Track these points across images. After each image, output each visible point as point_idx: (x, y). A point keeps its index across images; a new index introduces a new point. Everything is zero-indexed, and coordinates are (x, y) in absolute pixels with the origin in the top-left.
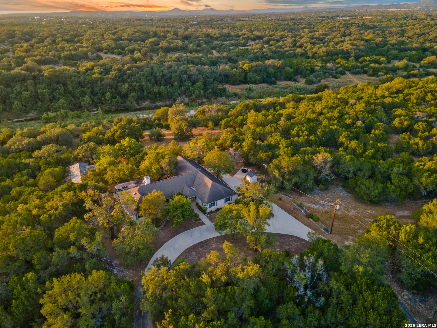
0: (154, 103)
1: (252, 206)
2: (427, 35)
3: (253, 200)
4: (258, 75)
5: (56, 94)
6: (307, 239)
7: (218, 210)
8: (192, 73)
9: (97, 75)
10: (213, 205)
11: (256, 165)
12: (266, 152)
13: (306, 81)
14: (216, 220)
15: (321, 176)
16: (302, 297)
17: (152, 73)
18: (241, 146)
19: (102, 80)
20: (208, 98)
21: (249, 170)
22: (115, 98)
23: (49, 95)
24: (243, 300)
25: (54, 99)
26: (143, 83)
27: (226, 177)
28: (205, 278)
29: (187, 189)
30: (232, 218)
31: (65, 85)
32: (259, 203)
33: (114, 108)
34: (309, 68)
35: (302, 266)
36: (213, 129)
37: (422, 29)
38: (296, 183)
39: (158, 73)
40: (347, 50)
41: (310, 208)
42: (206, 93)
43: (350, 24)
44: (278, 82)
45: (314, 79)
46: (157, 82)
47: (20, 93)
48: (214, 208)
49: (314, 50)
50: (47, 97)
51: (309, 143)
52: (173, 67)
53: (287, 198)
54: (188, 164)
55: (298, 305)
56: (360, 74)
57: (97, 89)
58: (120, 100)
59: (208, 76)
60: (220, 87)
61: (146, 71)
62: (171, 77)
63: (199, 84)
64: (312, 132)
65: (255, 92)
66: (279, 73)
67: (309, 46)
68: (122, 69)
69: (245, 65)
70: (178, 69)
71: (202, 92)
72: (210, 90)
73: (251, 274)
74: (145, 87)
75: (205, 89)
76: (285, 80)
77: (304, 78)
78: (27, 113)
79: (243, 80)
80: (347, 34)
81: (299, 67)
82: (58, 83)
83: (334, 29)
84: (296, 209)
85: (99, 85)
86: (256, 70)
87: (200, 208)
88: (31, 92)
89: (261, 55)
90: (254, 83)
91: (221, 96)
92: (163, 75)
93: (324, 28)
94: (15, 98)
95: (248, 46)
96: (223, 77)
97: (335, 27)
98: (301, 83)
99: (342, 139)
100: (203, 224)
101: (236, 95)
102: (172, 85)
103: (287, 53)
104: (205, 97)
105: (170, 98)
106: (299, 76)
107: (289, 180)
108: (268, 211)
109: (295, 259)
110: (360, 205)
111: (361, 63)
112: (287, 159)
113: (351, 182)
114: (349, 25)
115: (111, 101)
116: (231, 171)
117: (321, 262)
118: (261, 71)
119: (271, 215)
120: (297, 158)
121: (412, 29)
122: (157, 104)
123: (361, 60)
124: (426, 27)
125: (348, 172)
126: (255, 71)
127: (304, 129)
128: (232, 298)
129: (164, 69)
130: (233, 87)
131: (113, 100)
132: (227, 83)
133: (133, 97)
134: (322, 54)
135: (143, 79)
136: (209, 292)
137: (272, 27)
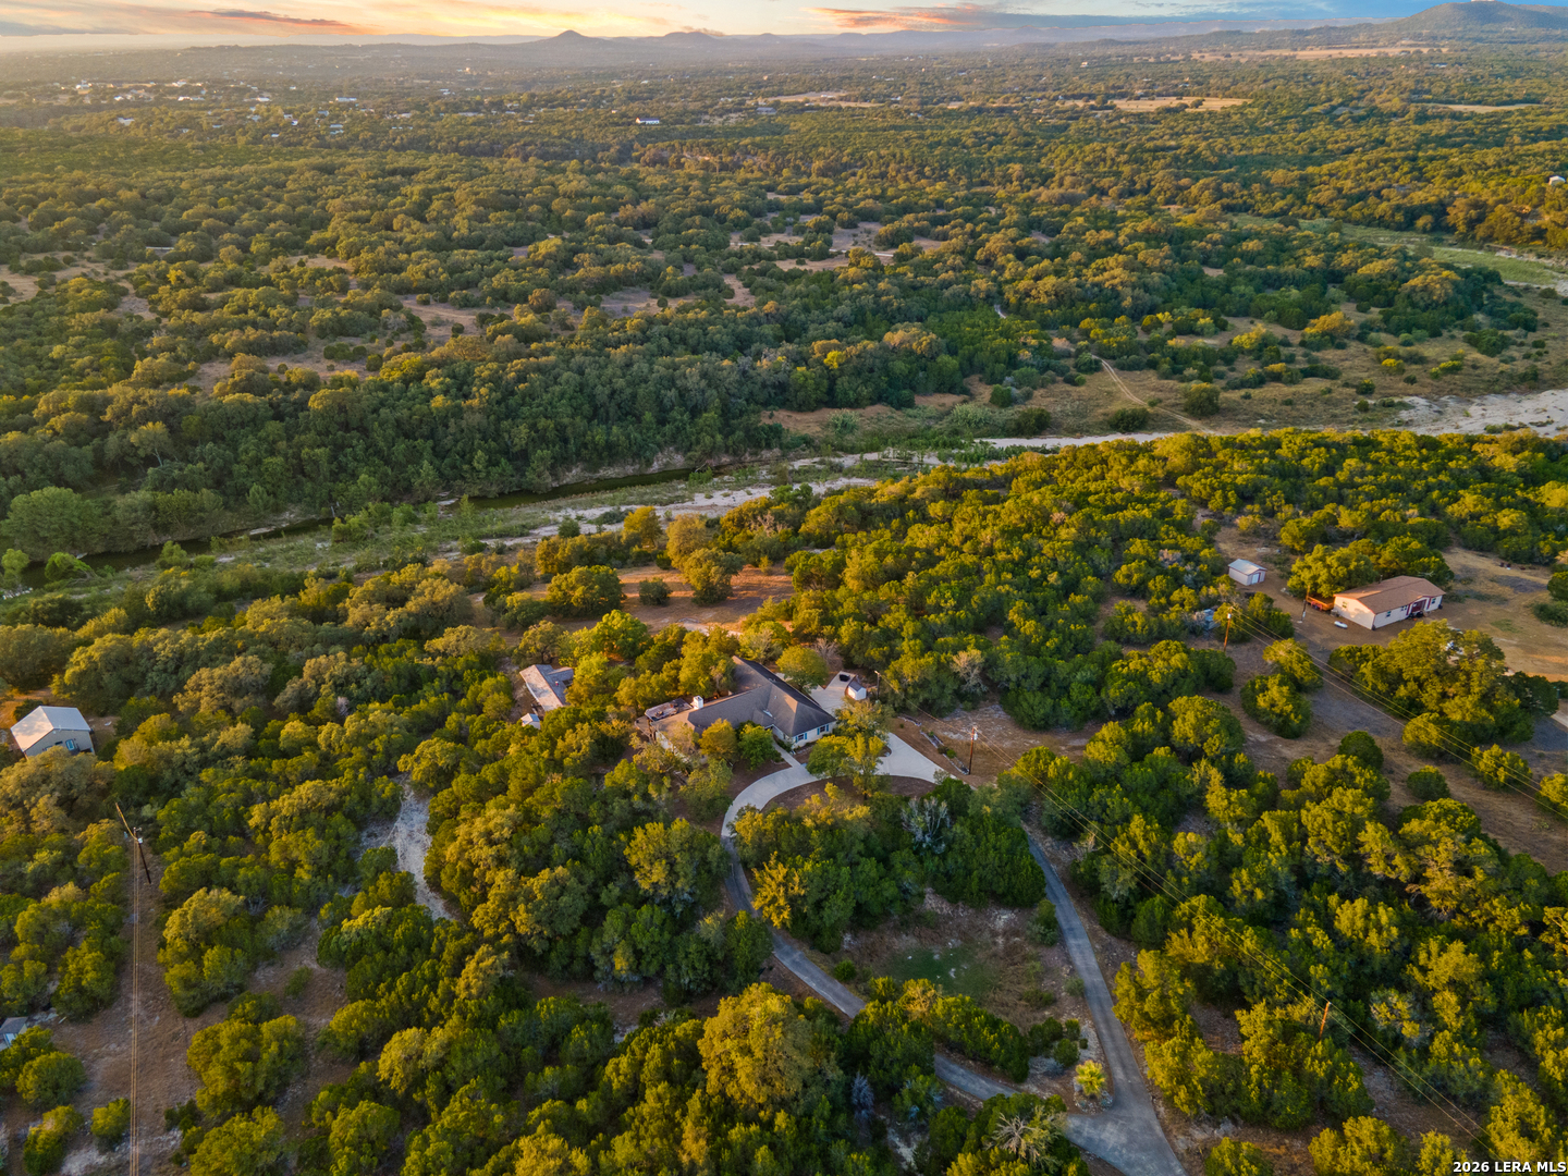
0: (596, 471)
1: (860, 739)
2: (1372, 200)
3: (860, 730)
4: (865, 383)
5: (346, 458)
6: (933, 781)
7: (808, 745)
8: (690, 384)
9: (438, 401)
10: (801, 738)
11: (863, 667)
12: (880, 646)
13: (994, 395)
14: (811, 760)
15: (964, 688)
16: (921, 843)
17: (581, 388)
18: (836, 635)
19: (458, 413)
20: (735, 453)
21: (852, 676)
22: (497, 464)
23: (330, 463)
24: (853, 844)
25: (341, 472)
26: (566, 420)
27: (817, 693)
28: (808, 822)
29: (758, 713)
30: (833, 756)
31: (364, 431)
32: (869, 733)
33: (495, 489)
34: (1004, 355)
35: (922, 808)
36: (770, 573)
37: (1363, 175)
38: (926, 700)
39: (600, 387)
40: (1114, 287)
41: (944, 739)
42: (730, 442)
43: (1149, 150)
44: (919, 400)
45: (1015, 392)
46: (596, 414)
47: (258, 461)
48: (802, 743)
49: (1023, 285)
50: (325, 468)
51: (955, 626)
52: (635, 367)
53: (912, 725)
54: (753, 672)
55: (915, 853)
56: (1140, 369)
57: (448, 442)
58: (509, 469)
59: (733, 391)
60: (765, 421)
61: (567, 382)
62: (634, 396)
63: (710, 416)
64: (963, 600)
65: (858, 433)
66: (921, 374)
67: (1012, 266)
68: (500, 378)
69: (830, 355)
70: (651, 371)
71: (719, 437)
72: (740, 434)
73: (860, 815)
74: (569, 430)
75: (727, 429)
76: (939, 390)
77: (990, 383)
78: (278, 510)
79: (826, 398)
80: (1138, 186)
81: (976, 350)
82: (346, 427)
83: (1102, 169)
84: (924, 740)
85: (452, 429)
86: (860, 369)
87: (781, 744)
88: (286, 457)
89: (872, 305)
90: (855, 404)
91: (769, 447)
92: (613, 392)
93: (1070, 161)
94: (248, 475)
95: (832, 256)
96: (772, 391)
97: (1104, 160)
98: (979, 402)
99: (1013, 616)
100: (788, 766)
101: (807, 442)
102: (639, 419)
103: (947, 293)
104: (727, 452)
105: (637, 456)
106: (975, 377)
107: (915, 697)
108: (880, 745)
109: (913, 803)
110: (1019, 732)
111: (1147, 330)
112: (912, 662)
113: (1011, 696)
114: (1146, 156)
115: (488, 473)
116: (822, 680)
117: (944, 804)
118: (871, 370)
119: (886, 750)
120: (929, 659)
121: (1331, 175)
122: (602, 473)
123: (1147, 320)
124: (1376, 166)
125: (1008, 680)
126: (858, 372)
127: (948, 595)
128: (840, 840)
129: (614, 375)
130: (799, 417)
131: (494, 470)
132: (785, 404)
133: (542, 459)
134: (1044, 300)
135: (563, 408)
136: (814, 834)
137: (906, 152)
